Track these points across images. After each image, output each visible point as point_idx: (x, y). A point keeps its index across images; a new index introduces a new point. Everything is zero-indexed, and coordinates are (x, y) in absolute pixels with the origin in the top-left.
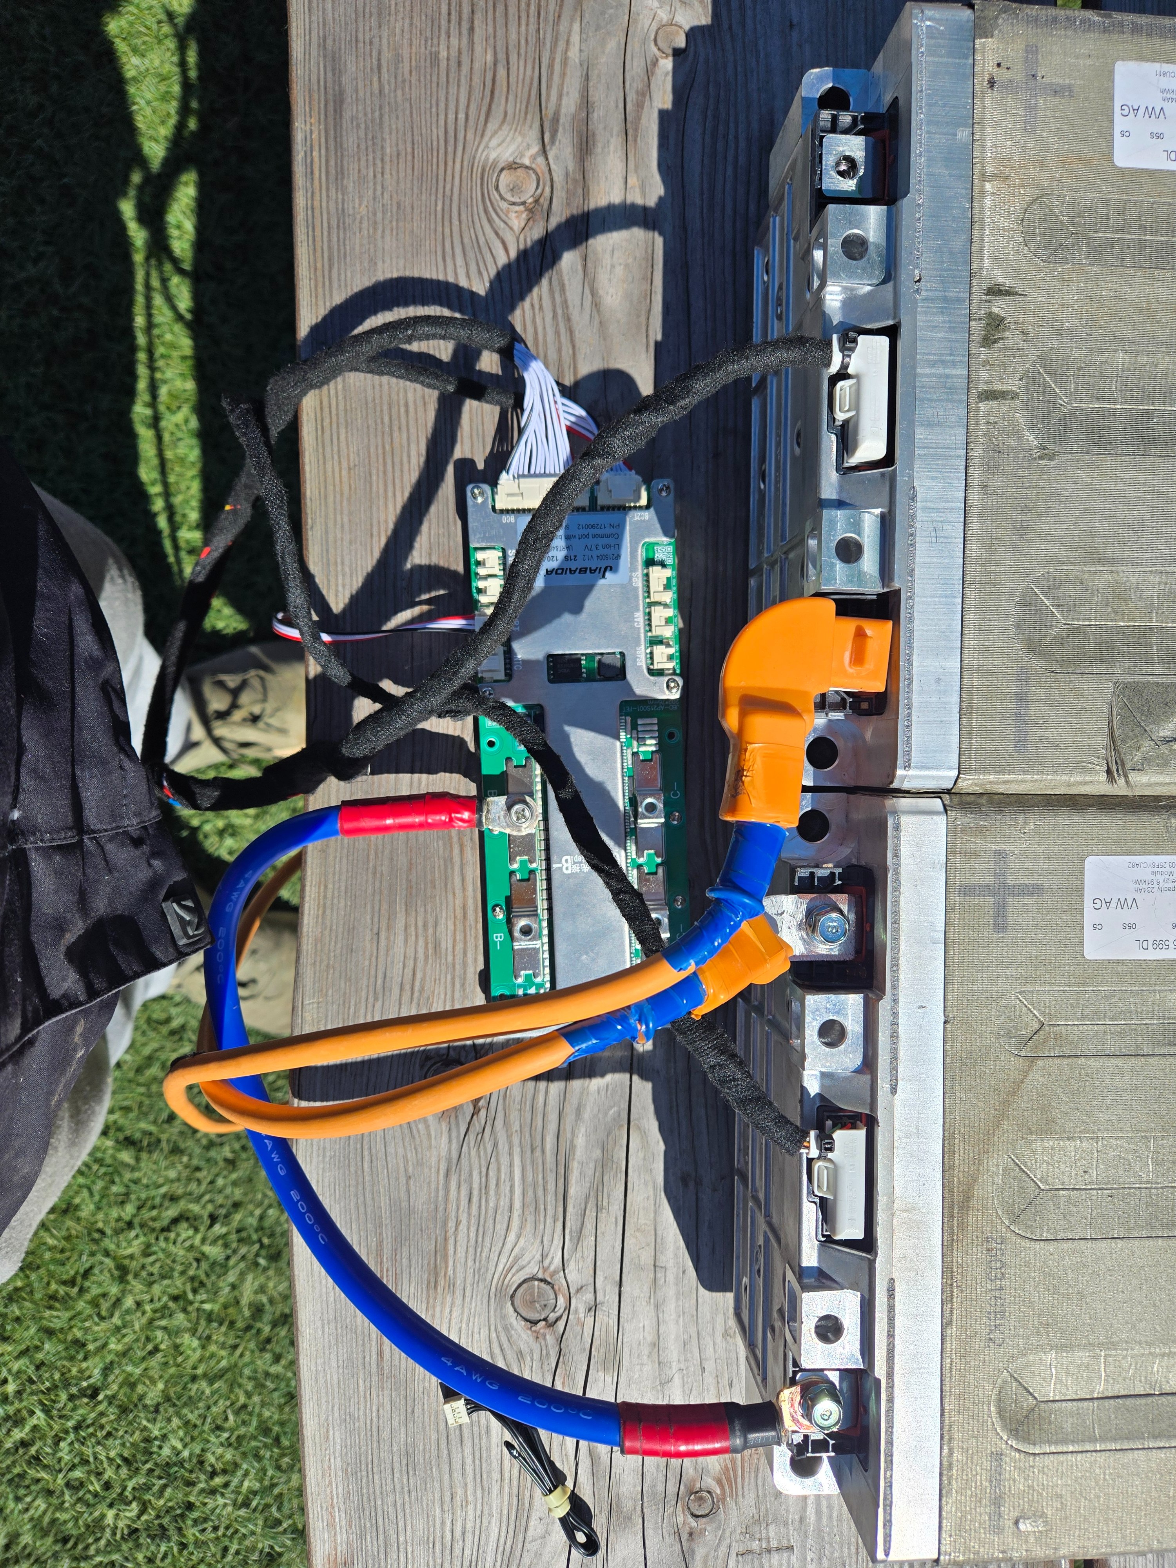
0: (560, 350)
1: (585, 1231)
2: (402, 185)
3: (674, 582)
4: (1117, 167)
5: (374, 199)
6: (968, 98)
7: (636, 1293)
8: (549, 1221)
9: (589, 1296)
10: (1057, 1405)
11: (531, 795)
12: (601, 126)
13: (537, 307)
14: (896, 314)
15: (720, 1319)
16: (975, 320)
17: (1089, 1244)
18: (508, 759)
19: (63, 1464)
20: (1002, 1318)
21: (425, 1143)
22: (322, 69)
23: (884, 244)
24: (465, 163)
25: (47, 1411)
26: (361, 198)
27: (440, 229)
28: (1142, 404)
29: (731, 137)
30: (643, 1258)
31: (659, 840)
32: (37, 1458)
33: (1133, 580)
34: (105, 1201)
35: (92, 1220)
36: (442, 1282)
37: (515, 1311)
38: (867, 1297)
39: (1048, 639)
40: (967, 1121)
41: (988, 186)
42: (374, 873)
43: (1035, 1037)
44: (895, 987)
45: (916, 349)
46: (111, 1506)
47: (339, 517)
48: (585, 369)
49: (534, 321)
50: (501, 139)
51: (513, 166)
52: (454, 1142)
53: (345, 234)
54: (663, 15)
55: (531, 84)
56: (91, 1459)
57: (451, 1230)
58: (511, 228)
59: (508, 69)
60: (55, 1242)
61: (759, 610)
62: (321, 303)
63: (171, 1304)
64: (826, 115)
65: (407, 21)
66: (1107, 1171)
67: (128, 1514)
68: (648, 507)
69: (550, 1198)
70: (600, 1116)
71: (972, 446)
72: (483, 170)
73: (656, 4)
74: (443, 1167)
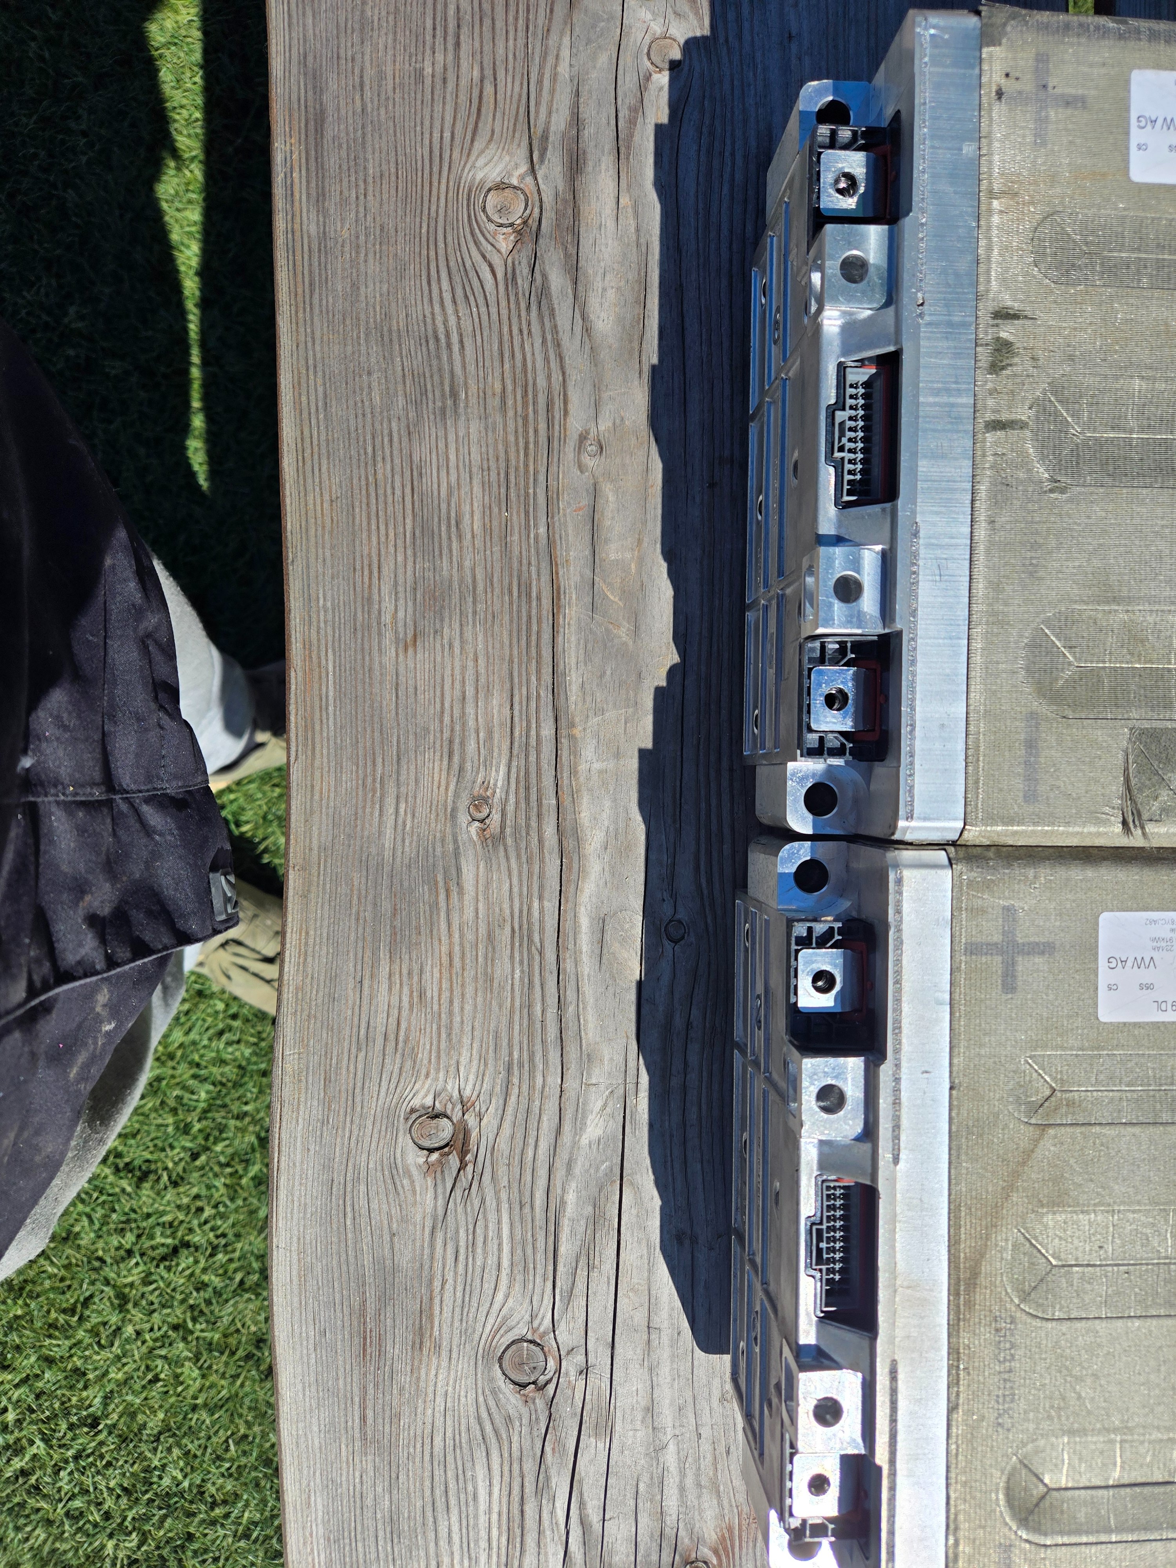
0: (549, 377)
1: (576, 1291)
2: (385, 207)
4: (1133, 183)
5: (356, 221)
6: (974, 110)
7: (630, 1354)
8: (539, 1280)
9: (581, 1358)
10: (1069, 1493)
12: (592, 144)
13: (525, 332)
14: (898, 339)
15: (716, 1382)
16: (982, 345)
17: (1104, 1324)
19: (63, 1493)
20: (1012, 1401)
21: (410, 1198)
22: (302, 87)
23: (886, 266)
24: (451, 184)
25: (46, 1440)
26: (343, 220)
27: (424, 252)
28: (1160, 433)
29: (727, 154)
30: (636, 1320)
32: (37, 1488)
33: (1150, 619)
34: (105, 1229)
35: (93, 1248)
36: (427, 1344)
37: (504, 1374)
38: (868, 1378)
39: (1061, 682)
40: (974, 1193)
41: (995, 204)
42: (358, 919)
43: (1046, 1104)
44: (897, 1051)
45: (918, 376)
46: (111, 1536)
47: (320, 551)
50: (489, 157)
51: (501, 186)
52: (440, 1197)
53: (326, 258)
54: (657, 28)
55: (519, 100)
56: (91, 1489)
57: (437, 1290)
58: (499, 251)
59: (496, 85)
60: (56, 1271)
62: (301, 330)
63: (170, 1333)
64: (824, 130)
65: (391, 36)
66: (1123, 1246)
67: (127, 1544)
69: (540, 1256)
70: (592, 1171)
71: (978, 478)
72: (470, 191)
73: (649, 16)
74: (429, 1224)
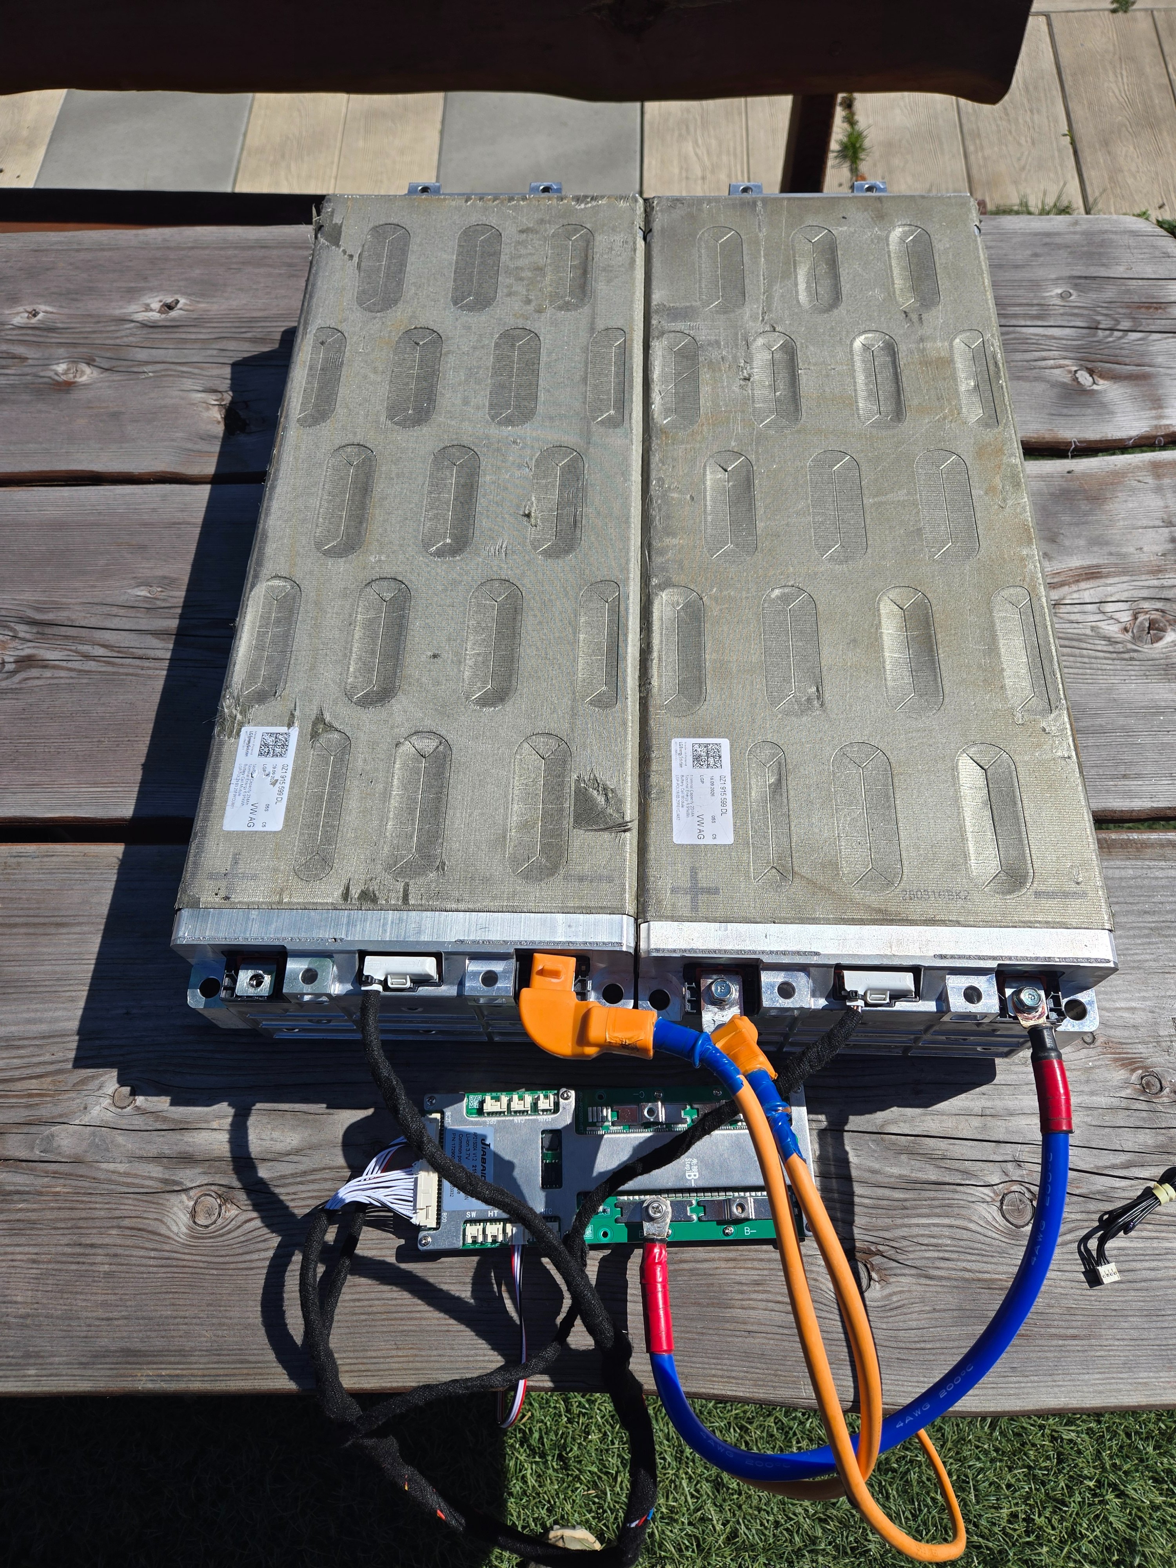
0: (326, 1180)
1: (962, 1168)
2: (195, 1302)
3: (494, 1094)
4: (282, 829)
5: (202, 1325)
7: (1003, 1130)
8: (956, 1196)
9: (1010, 1166)
10: (1003, 859)
11: (643, 1202)
12: (175, 1147)
13: (294, 1197)
14: (352, 952)
16: (361, 907)
17: (902, 841)
18: (617, 1221)
20: (952, 891)
21: (907, 1295)
22: (102, 1366)
23: (311, 959)
24: (187, 1251)
26: (200, 1336)
27: (230, 1272)
28: (416, 814)
30: (977, 1125)
31: (673, 1107)
33: (515, 818)
37: (1027, 1224)
38: (949, 971)
39: (548, 863)
40: (834, 911)
41: (285, 900)
42: (703, 1334)
43: (781, 871)
44: (754, 952)
45: (374, 940)
47: (433, 1359)
48: (341, 1161)
49: (303, 1199)
50: (173, 1223)
51: (193, 1214)
52: (904, 1271)
53: (225, 1350)
54: (107, 1102)
55: (138, 1200)
57: (972, 1275)
58: (237, 1216)
59: (125, 1217)
61: (526, 1034)
62: (273, 1371)
64: (221, 994)
65: (78, 1296)
66: (858, 832)
68: (443, 1114)
69: (939, 1195)
70: (876, 1155)
71: (433, 909)
72: (193, 1237)
73: (98, 1108)
74: (923, 1281)
